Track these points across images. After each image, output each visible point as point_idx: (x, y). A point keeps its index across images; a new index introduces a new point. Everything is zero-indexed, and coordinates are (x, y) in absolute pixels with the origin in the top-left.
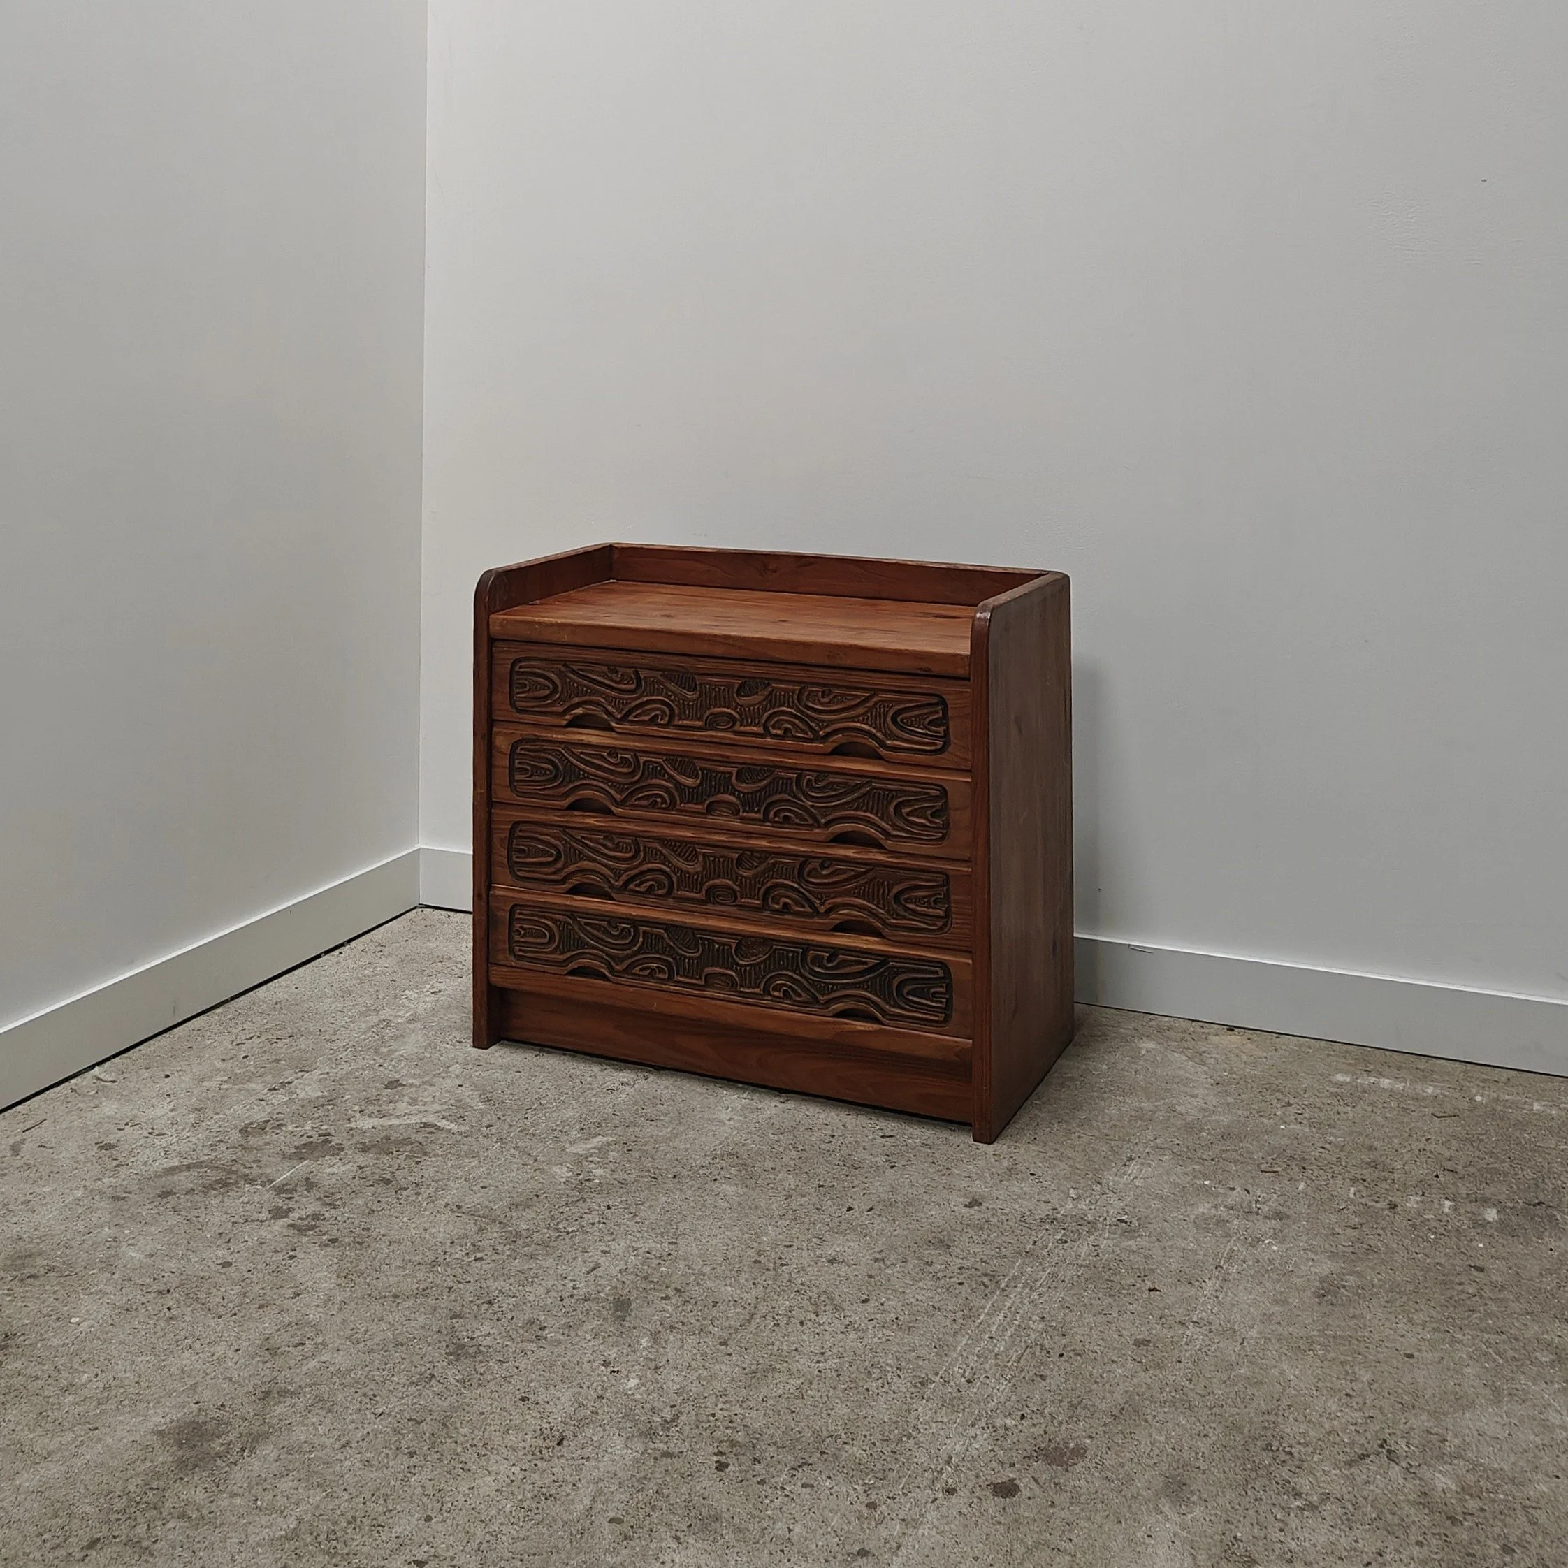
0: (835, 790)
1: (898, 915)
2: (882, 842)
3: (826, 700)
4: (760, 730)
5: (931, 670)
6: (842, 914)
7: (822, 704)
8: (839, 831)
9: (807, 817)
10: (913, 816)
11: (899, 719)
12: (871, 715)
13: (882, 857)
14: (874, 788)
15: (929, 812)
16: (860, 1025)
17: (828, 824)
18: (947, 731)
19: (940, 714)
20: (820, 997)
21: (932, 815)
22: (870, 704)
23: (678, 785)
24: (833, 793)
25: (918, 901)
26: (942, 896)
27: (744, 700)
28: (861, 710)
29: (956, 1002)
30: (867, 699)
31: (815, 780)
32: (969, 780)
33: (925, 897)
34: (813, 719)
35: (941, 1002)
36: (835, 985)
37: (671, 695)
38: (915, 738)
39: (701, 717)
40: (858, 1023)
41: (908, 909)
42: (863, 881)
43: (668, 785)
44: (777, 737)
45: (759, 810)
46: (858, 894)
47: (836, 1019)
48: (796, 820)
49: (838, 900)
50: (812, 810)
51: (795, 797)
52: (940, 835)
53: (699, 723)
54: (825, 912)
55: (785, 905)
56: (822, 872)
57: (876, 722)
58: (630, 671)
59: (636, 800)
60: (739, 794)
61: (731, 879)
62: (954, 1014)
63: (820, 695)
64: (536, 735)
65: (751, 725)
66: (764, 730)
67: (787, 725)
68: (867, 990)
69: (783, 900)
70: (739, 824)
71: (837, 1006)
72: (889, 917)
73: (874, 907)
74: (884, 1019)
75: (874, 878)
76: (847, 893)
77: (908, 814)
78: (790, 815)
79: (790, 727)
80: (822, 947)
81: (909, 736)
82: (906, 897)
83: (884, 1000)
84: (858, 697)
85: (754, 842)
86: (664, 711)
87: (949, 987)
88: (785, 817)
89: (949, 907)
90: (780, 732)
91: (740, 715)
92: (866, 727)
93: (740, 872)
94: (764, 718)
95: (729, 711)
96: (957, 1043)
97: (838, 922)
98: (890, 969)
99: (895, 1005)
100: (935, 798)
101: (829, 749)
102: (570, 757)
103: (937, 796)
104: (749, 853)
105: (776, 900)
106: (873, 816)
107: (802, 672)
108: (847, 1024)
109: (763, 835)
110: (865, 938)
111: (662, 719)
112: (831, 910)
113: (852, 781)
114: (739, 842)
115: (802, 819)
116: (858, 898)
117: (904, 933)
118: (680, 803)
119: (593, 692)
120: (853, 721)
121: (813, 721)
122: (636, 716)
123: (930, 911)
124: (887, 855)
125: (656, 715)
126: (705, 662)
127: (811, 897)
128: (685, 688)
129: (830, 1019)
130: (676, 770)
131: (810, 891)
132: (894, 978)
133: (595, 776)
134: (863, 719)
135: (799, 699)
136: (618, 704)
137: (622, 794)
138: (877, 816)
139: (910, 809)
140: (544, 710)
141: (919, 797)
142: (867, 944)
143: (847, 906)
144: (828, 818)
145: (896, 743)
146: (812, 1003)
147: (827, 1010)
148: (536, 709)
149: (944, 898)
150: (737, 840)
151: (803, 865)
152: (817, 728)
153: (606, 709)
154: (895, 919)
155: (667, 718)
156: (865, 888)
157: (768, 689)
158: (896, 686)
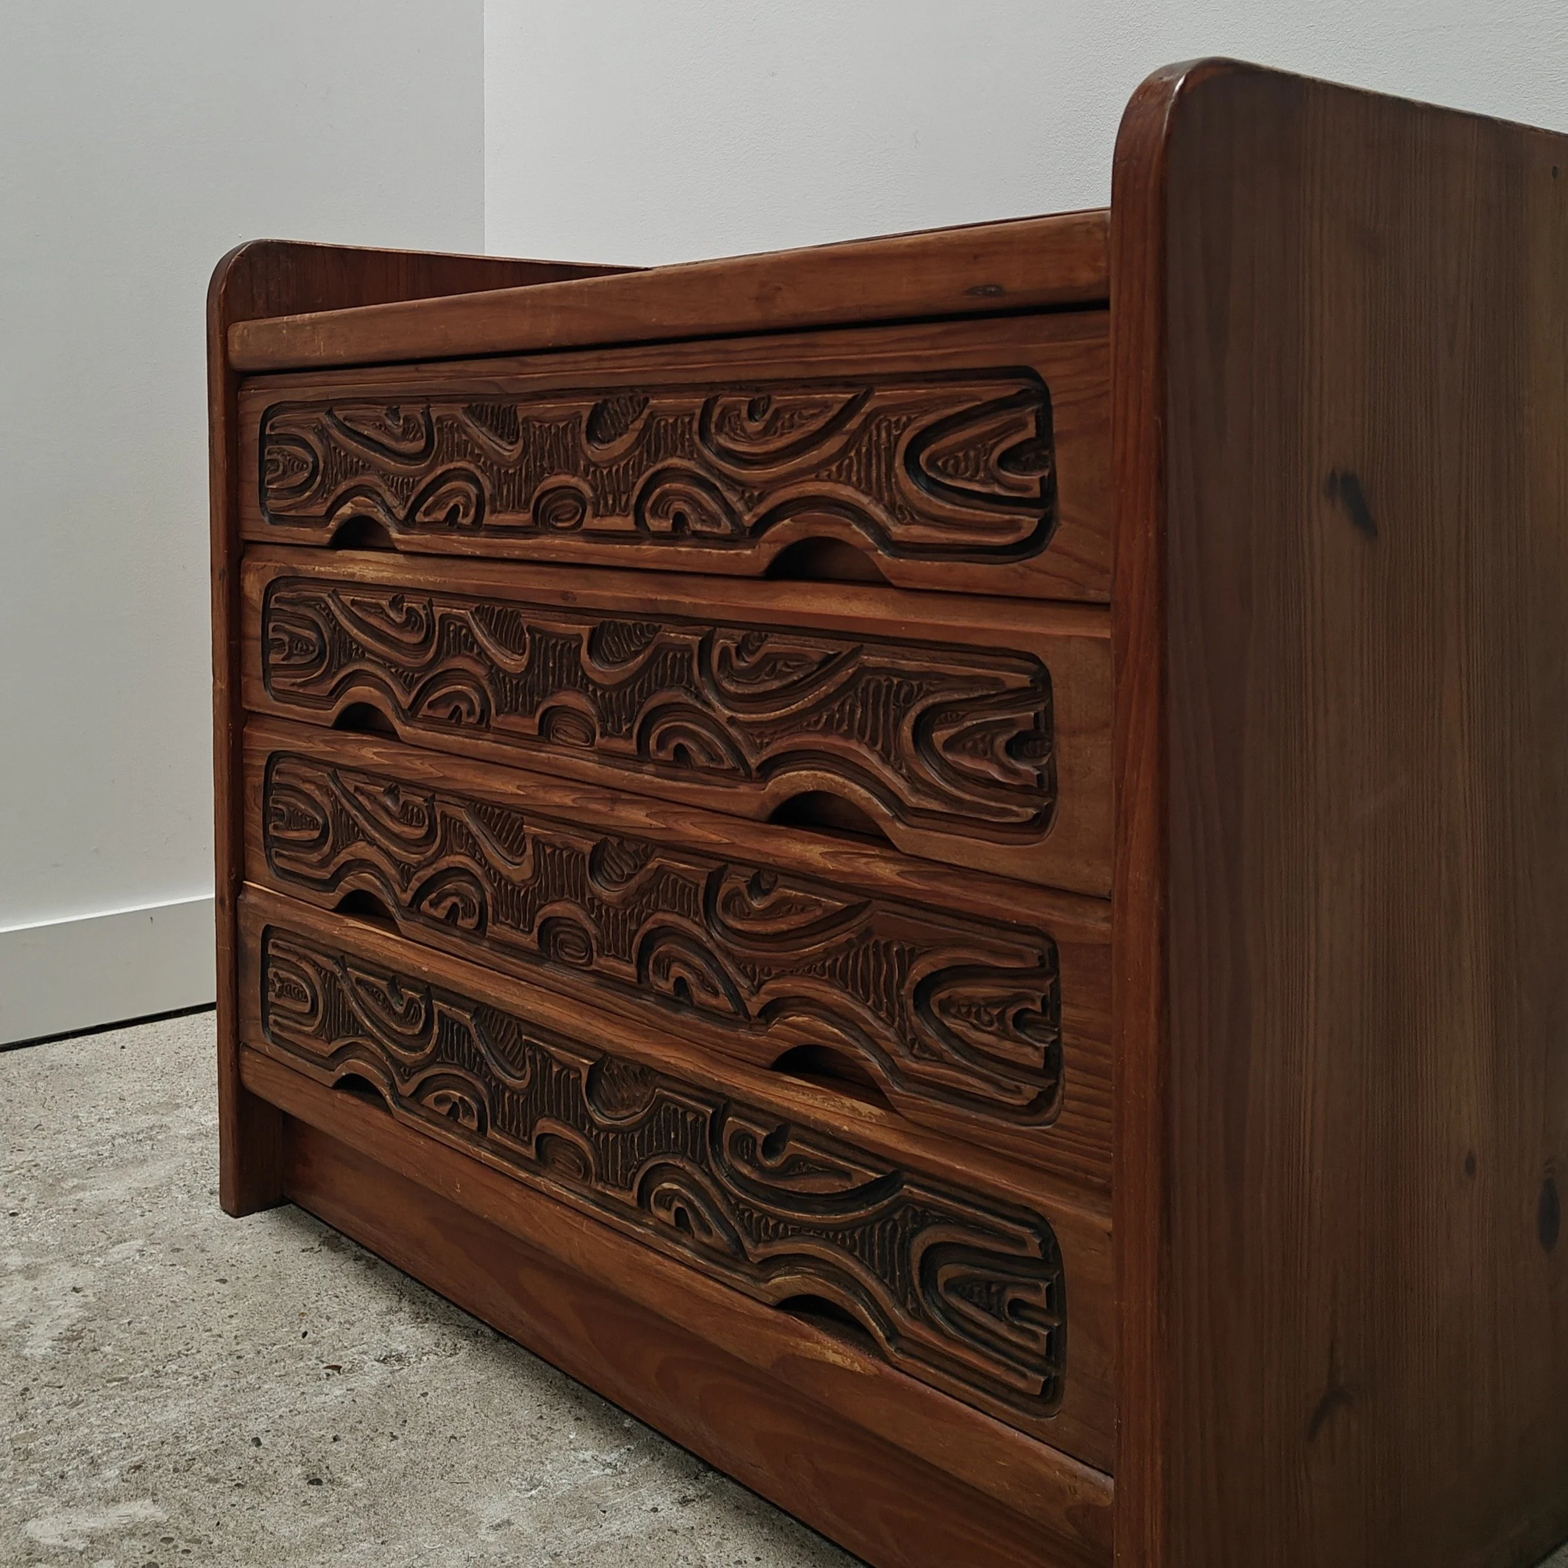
0: (781, 675)
1: (925, 1048)
2: (887, 828)
3: (754, 426)
4: (625, 523)
5: (1000, 292)
6: (793, 1025)
7: (750, 439)
8: (786, 792)
9: (721, 749)
10: (963, 751)
11: (922, 459)
12: (858, 452)
13: (885, 871)
14: (863, 670)
15: (1001, 741)
16: (835, 1352)
17: (768, 769)
18: (1049, 487)
19: (1031, 431)
20: (748, 1244)
21: (1009, 748)
22: (853, 424)
23: (495, 671)
24: (775, 685)
25: (972, 1010)
26: (1038, 1007)
27: (595, 451)
28: (832, 446)
29: (1075, 1344)
30: (850, 409)
31: (738, 650)
32: (1107, 634)
33: (991, 1002)
34: (734, 483)
35: (1034, 1336)
36: (780, 1220)
37: (479, 456)
38: (966, 513)
39: (528, 502)
40: (830, 1342)
41: (948, 1035)
42: (843, 938)
43: (480, 671)
44: (660, 537)
45: (630, 730)
46: (832, 975)
47: (782, 1317)
48: (701, 760)
49: (788, 985)
50: (733, 731)
51: (698, 696)
52: (1032, 811)
53: (524, 518)
54: (760, 1015)
55: (680, 983)
56: (755, 904)
57: (868, 474)
58: (417, 411)
59: (430, 706)
60: (594, 692)
61: (582, 906)
62: (1069, 1384)
63: (744, 414)
64: (293, 569)
65: (612, 513)
66: (636, 523)
67: (680, 506)
68: (851, 1252)
69: (677, 970)
70: (597, 766)
71: (786, 1282)
72: (902, 1051)
73: (868, 1016)
74: (890, 1348)
75: (868, 933)
76: (808, 969)
77: (949, 745)
78: (691, 745)
79: (686, 508)
80: (753, 1110)
81: (949, 506)
82: (943, 995)
83: (893, 1292)
84: (826, 405)
85: (623, 814)
86: (468, 497)
87: (1056, 1296)
88: (680, 750)
89: (1056, 1043)
90: (666, 525)
91: (594, 488)
92: (846, 492)
93: (597, 888)
94: (636, 492)
95: (574, 481)
96: (1074, 1476)
97: (787, 1045)
98: (905, 1203)
99: (918, 1314)
100: (1018, 697)
101: (765, 562)
102: (337, 613)
103: (1024, 689)
104: (615, 841)
105: (663, 968)
106: (864, 751)
107: (710, 357)
108: (807, 1338)
109: (640, 796)
110: (848, 1102)
111: (465, 515)
112: (772, 1010)
113: (816, 650)
114: (597, 813)
115: (714, 757)
116: (832, 986)
117: (939, 1105)
118: (497, 714)
119: (367, 467)
120: (817, 479)
121: (731, 488)
122: (426, 513)
123: (1006, 1048)
124: (898, 868)
125: (456, 507)
126: (536, 365)
127: (731, 969)
128: (501, 437)
129: (770, 1313)
130: (492, 634)
131: (728, 954)
132: (914, 1233)
133: (371, 652)
134: (839, 468)
135: (703, 432)
136: (401, 487)
137: (409, 693)
138: (872, 751)
139: (953, 731)
140: (301, 513)
141: (976, 694)
142: (852, 1120)
143: (806, 1004)
144: (766, 754)
145: (919, 532)
146: (734, 1257)
147: (763, 1286)
148: (292, 513)
149: (1044, 1012)
150: (594, 806)
151: (714, 880)
152: (739, 506)
153: (383, 502)
154: (918, 1058)
155: (472, 511)
156: (847, 958)
157: (645, 415)
158: (916, 359)
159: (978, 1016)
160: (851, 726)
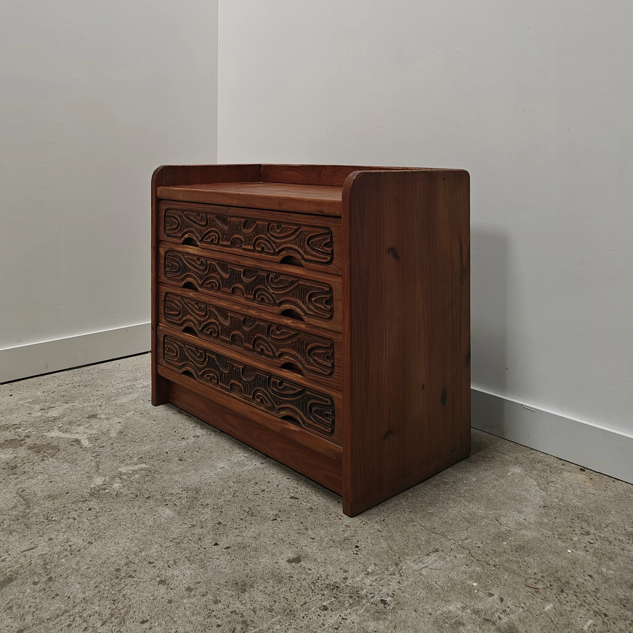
0: (283, 284)
1: (310, 363)
2: (303, 317)
3: (278, 231)
4: (252, 248)
5: (323, 212)
6: (285, 358)
7: (277, 233)
8: (284, 309)
9: (271, 299)
10: (317, 302)
11: (310, 243)
12: (298, 239)
13: (303, 326)
14: (299, 284)
15: (324, 301)
16: (293, 427)
17: (280, 304)
18: (332, 251)
19: (329, 240)
20: (275, 406)
21: (326, 303)
22: (297, 233)
23: (222, 277)
24: (282, 286)
25: (319, 355)
26: (330, 355)
27: (245, 231)
28: (293, 237)
29: (336, 422)
30: (297, 230)
31: (274, 278)
32: (341, 281)
33: (322, 354)
34: (274, 242)
35: (330, 420)
36: (282, 400)
37: (219, 228)
38: (318, 255)
39: (230, 240)
40: (292, 425)
41: (314, 360)
42: (294, 340)
43: (218, 277)
44: (259, 252)
45: (252, 293)
46: (293, 348)
47: (282, 420)
48: (267, 301)
49: (284, 350)
50: (273, 295)
51: (266, 287)
52: (329, 315)
53: (229, 243)
54: (278, 356)
55: (262, 349)
56: (277, 332)
57: (300, 244)
58: (204, 215)
59: (206, 284)
60: (244, 284)
61: (241, 332)
62: (335, 429)
63: (276, 228)
64: (173, 248)
65: (249, 245)
66: (254, 248)
67: (263, 245)
68: (296, 406)
69: (261, 346)
70: (244, 301)
71: (283, 413)
72: (306, 364)
73: (299, 356)
74: (303, 425)
75: (299, 339)
76: (288, 346)
77: (315, 301)
78: (264, 297)
79: (264, 246)
80: (277, 377)
81: (315, 253)
82: (314, 352)
83: (304, 414)
84: (292, 229)
85: (250, 312)
86: (216, 237)
87: (333, 412)
88: (262, 298)
89: (334, 362)
90: (260, 249)
91: (245, 239)
92: (296, 247)
93: (244, 328)
94: (254, 241)
95: (240, 237)
96: (336, 448)
97: (284, 363)
98: (307, 395)
99: (309, 418)
100: (327, 293)
101: (280, 260)
102: (184, 260)
103: (328, 291)
104: (248, 318)
105: (258, 346)
106: (299, 301)
107: (268, 214)
108: (287, 424)
109: (254, 308)
110: (296, 374)
111: (215, 241)
112: (281, 355)
113: (290, 279)
114: (244, 311)
115: (269, 300)
116: (293, 350)
117: (313, 375)
118: (222, 287)
119: (192, 226)
120: (290, 243)
121: (274, 243)
122: (206, 239)
123: (325, 363)
124: (305, 326)
125: (213, 239)
126: (231, 209)
127: (272, 346)
128: (224, 224)
129: (280, 420)
130: (221, 269)
131: (272, 343)
132: (308, 401)
133: (192, 270)
134: (295, 242)
135: (268, 230)
136: (200, 232)
137: (201, 281)
138: (301, 301)
139: (316, 298)
140: (176, 235)
141: (320, 291)
142: (296, 378)
143: (287, 354)
144: (280, 300)
145: (309, 257)
146: (272, 408)
147: (278, 414)
148: (173, 235)
149: (331, 356)
150: (244, 310)
151: (269, 327)
152: (275, 247)
153: (196, 235)
154: (309, 365)
155: (217, 240)
156: (295, 344)
157: (256, 224)
158: (309, 222)
159: (320, 357)
160: (297, 295)
